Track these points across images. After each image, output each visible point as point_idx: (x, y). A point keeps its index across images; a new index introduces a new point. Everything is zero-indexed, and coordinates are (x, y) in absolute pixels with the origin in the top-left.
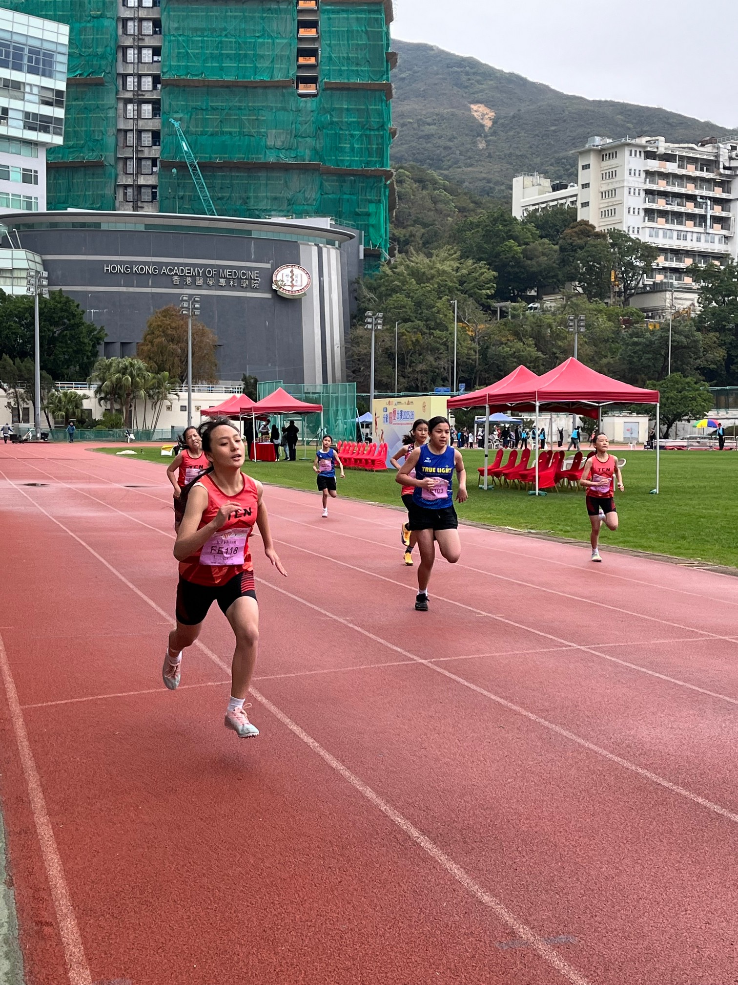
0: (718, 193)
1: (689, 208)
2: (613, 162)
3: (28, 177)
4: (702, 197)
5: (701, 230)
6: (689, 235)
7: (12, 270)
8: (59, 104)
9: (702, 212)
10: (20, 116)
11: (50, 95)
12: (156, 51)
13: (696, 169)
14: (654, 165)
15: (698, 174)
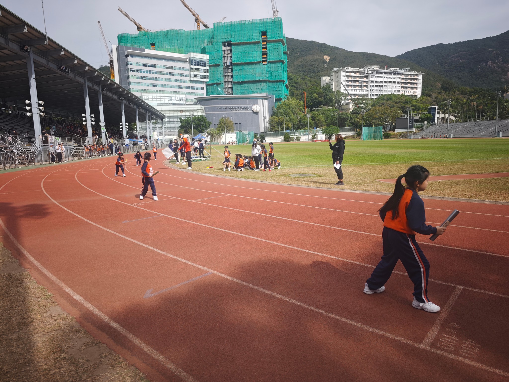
0: (365, 79)
1: (357, 84)
2: (338, 74)
3: (202, 89)
4: (361, 81)
5: (360, 89)
6: (357, 90)
7: (197, 110)
8: (208, 72)
9: (360, 84)
10: (200, 76)
11: (206, 71)
12: (231, 57)
13: (359, 74)
14: (348, 74)
15: (360, 75)
